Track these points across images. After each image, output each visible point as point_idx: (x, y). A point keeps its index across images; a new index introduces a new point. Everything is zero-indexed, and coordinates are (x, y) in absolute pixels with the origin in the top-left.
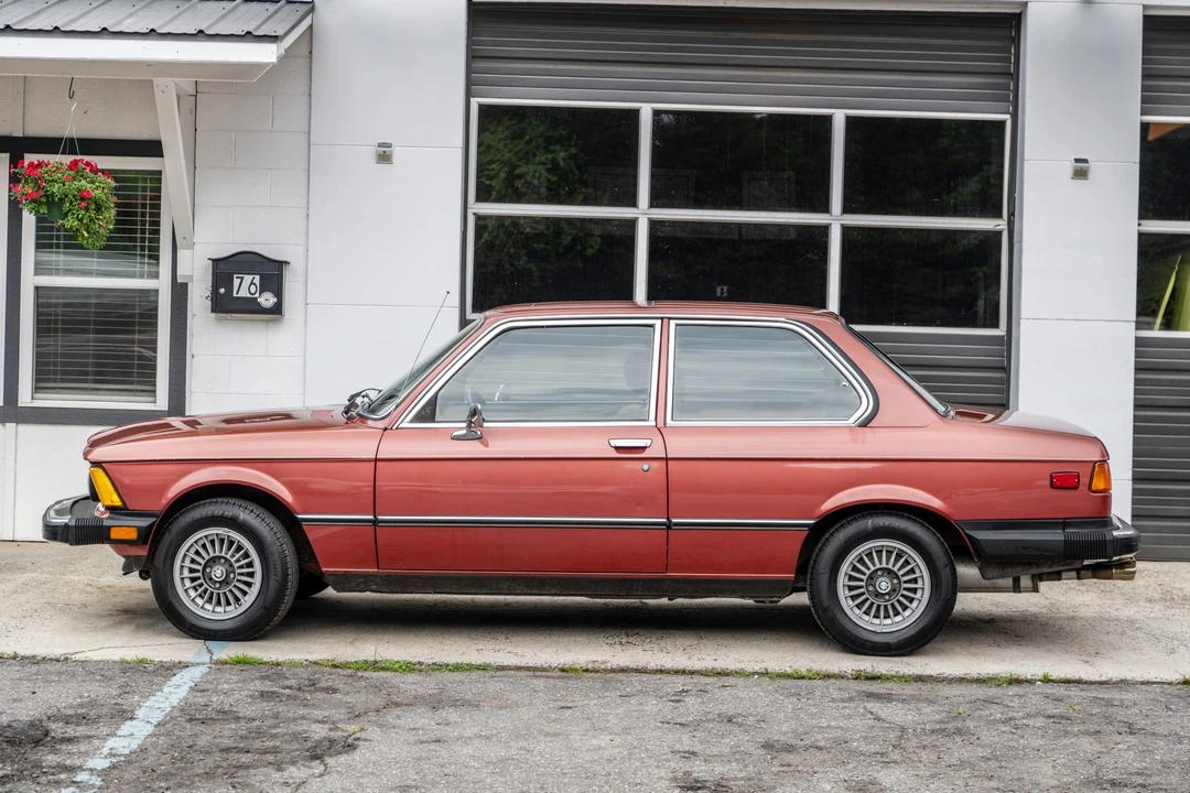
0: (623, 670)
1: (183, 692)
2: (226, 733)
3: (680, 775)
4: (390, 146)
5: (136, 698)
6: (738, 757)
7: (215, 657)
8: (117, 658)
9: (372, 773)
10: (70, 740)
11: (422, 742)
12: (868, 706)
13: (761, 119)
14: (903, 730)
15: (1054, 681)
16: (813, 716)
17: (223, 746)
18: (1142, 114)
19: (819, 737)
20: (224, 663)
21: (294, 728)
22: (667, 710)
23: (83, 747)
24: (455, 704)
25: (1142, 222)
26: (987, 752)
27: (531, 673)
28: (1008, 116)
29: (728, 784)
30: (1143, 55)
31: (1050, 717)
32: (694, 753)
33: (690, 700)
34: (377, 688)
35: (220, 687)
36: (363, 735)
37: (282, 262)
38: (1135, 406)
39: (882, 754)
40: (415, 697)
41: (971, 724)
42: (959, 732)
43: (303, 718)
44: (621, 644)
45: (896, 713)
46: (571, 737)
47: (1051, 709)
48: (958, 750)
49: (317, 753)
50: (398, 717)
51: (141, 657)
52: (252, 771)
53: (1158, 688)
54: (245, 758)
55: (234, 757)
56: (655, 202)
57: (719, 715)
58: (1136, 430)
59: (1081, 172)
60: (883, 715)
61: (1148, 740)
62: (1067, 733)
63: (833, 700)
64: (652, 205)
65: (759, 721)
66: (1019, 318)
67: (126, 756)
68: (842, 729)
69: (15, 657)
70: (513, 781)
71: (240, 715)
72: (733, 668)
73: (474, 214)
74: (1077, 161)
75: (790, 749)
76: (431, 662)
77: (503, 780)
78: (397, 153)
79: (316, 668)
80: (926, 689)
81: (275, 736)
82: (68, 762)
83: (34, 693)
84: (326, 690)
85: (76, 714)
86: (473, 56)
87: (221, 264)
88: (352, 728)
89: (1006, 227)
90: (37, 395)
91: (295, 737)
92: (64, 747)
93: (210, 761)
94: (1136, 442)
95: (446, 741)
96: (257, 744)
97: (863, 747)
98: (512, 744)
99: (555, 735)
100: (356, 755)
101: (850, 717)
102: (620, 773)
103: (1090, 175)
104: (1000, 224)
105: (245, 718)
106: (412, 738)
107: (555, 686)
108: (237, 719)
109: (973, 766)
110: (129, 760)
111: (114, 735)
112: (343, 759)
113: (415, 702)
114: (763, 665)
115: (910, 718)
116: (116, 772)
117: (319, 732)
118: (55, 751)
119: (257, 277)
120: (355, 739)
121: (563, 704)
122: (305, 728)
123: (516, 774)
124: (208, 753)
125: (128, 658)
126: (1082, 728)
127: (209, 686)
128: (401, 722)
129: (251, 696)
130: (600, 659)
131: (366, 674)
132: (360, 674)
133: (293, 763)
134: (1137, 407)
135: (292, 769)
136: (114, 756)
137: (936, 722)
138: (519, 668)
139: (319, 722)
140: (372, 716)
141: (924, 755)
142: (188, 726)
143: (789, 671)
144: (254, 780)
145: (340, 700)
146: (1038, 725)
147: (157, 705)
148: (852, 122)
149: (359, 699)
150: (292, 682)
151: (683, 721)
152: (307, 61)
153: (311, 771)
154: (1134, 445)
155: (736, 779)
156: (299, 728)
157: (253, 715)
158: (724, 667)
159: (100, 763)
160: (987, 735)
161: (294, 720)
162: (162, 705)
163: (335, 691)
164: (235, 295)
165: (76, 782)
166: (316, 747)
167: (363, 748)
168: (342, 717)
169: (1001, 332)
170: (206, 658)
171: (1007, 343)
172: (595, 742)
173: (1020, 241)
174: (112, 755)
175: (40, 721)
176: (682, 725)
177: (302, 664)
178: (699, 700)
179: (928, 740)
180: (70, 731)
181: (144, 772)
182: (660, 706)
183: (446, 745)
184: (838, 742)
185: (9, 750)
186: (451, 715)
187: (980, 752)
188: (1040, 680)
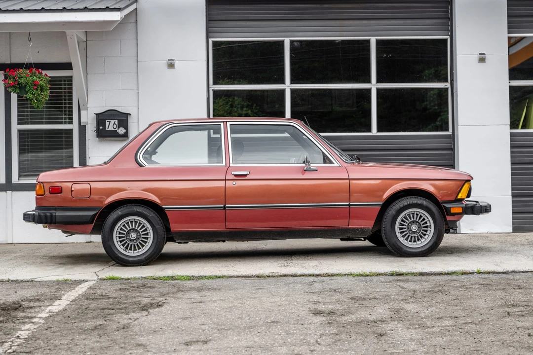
0: (285, 276)
1: (84, 290)
2: (103, 303)
3: (312, 309)
4: (173, 60)
5: (63, 292)
6: (339, 303)
7: (100, 277)
8: (55, 280)
9: (170, 314)
10: (31, 308)
11: (193, 303)
12: (398, 284)
13: (338, 42)
14: (415, 291)
15: (482, 273)
16: (373, 288)
17: (101, 308)
18: (508, 33)
19: (376, 295)
20: (104, 280)
21: (134, 300)
22: (306, 288)
23: (36, 310)
24: (209, 289)
25: (510, 81)
26: (454, 297)
27: (244, 278)
28: (449, 37)
29: (335, 311)
30: (508, 7)
31: (481, 284)
32: (319, 302)
33: (316, 285)
34: (174, 286)
35: (101, 287)
36: (166, 301)
37: (127, 114)
38: (511, 163)
39: (406, 300)
40: (191, 288)
41: (446, 288)
42: (440, 291)
43: (139, 296)
44: (284, 266)
45: (411, 286)
46: (262, 299)
47: (481, 282)
48: (440, 297)
49: (145, 308)
50: (182, 295)
51: (66, 278)
52: (114, 315)
53: (530, 274)
54: (112, 311)
55: (107, 312)
56: (293, 81)
57: (330, 289)
58: (513, 174)
59: (482, 59)
60: (405, 286)
61: (528, 291)
62: (490, 290)
63: (382, 282)
64: (291, 83)
65: (348, 291)
66: (458, 126)
67: (56, 312)
68: (387, 292)
69: (9, 281)
70: (235, 314)
71: (110, 296)
72: (336, 273)
73: (212, 90)
74: (480, 54)
75: (363, 299)
76: (198, 275)
77: (230, 314)
78: (177, 64)
79: (146, 280)
80: (424, 278)
81: (125, 303)
82: (29, 315)
83: (16, 292)
84: (150, 287)
85: (35, 299)
86: (209, 20)
87: (100, 115)
88: (161, 299)
89: (450, 86)
90: (20, 178)
91: (135, 303)
92: (28, 310)
93: (95, 313)
94: (512, 180)
95: (204, 302)
96: (118, 306)
97: (396, 297)
98: (235, 302)
99: (254, 298)
100: (163, 308)
101: (390, 288)
102: (285, 310)
103: (486, 60)
104: (447, 85)
105: (112, 298)
106: (189, 302)
107: (254, 282)
108: (109, 298)
109: (448, 302)
110: (58, 314)
111: (52, 305)
112: (157, 310)
113: (191, 289)
114: (349, 271)
115: (417, 287)
116: (52, 318)
117: (146, 301)
118: (23, 311)
119: (117, 121)
120: (163, 303)
121: (258, 288)
122: (139, 300)
123: (236, 312)
124: (94, 310)
125: (60, 279)
126: (496, 287)
127: (96, 287)
128: (185, 296)
129: (115, 290)
130: (275, 271)
131: (168, 282)
132: (166, 281)
133: (134, 312)
134: (512, 164)
135: (133, 314)
136: (51, 312)
137: (429, 288)
138: (238, 277)
139: (146, 297)
140: (171, 295)
141: (425, 300)
142: (86, 301)
143: (361, 273)
144: (114, 318)
145: (156, 291)
146: (476, 287)
147: (72, 294)
148: (379, 42)
149: (165, 290)
150: (135, 285)
151: (314, 291)
152: (135, 24)
153: (142, 314)
154: (512, 181)
155: (338, 310)
156: (137, 300)
157: (116, 296)
158: (332, 272)
159: (44, 315)
160: (452, 292)
161: (135, 297)
162: (74, 294)
163: (154, 287)
164: (107, 129)
165: (33, 322)
166: (144, 306)
167: (166, 306)
168: (157, 295)
169: (450, 133)
170: (96, 278)
171: (453, 138)
172: (273, 300)
173: (457, 91)
174: (49, 312)
175: (18, 302)
176: (313, 293)
177: (139, 278)
178: (320, 284)
179: (426, 294)
180: (31, 304)
181: (64, 318)
182: (303, 287)
183: (204, 303)
184: (384, 296)
185: (2, 312)
186: (208, 293)
187: (451, 297)
188: (476, 273)
